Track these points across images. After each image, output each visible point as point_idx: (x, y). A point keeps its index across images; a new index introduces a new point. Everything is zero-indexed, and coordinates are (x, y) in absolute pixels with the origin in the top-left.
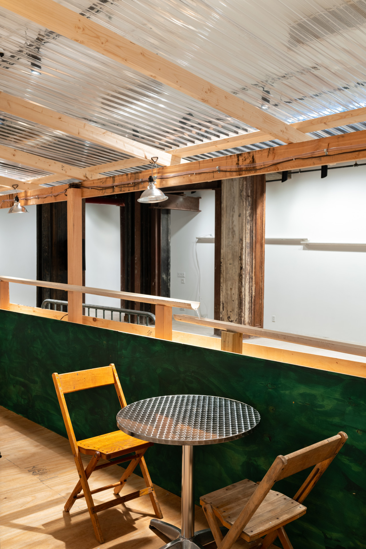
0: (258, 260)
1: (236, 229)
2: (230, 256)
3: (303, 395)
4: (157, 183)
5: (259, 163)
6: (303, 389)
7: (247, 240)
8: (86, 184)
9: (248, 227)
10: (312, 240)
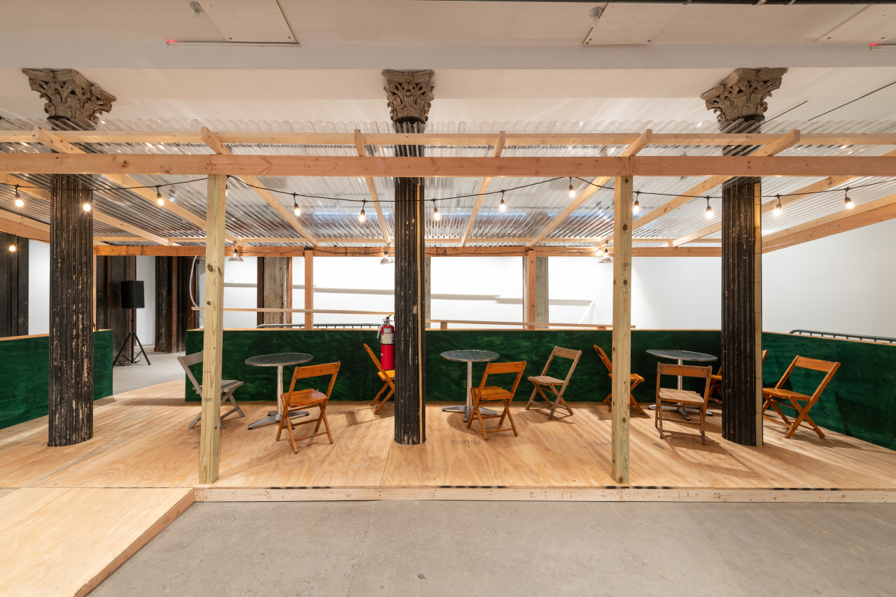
0: (290, 299)
1: (278, 277)
2: (272, 296)
7: (285, 285)
9: (286, 276)
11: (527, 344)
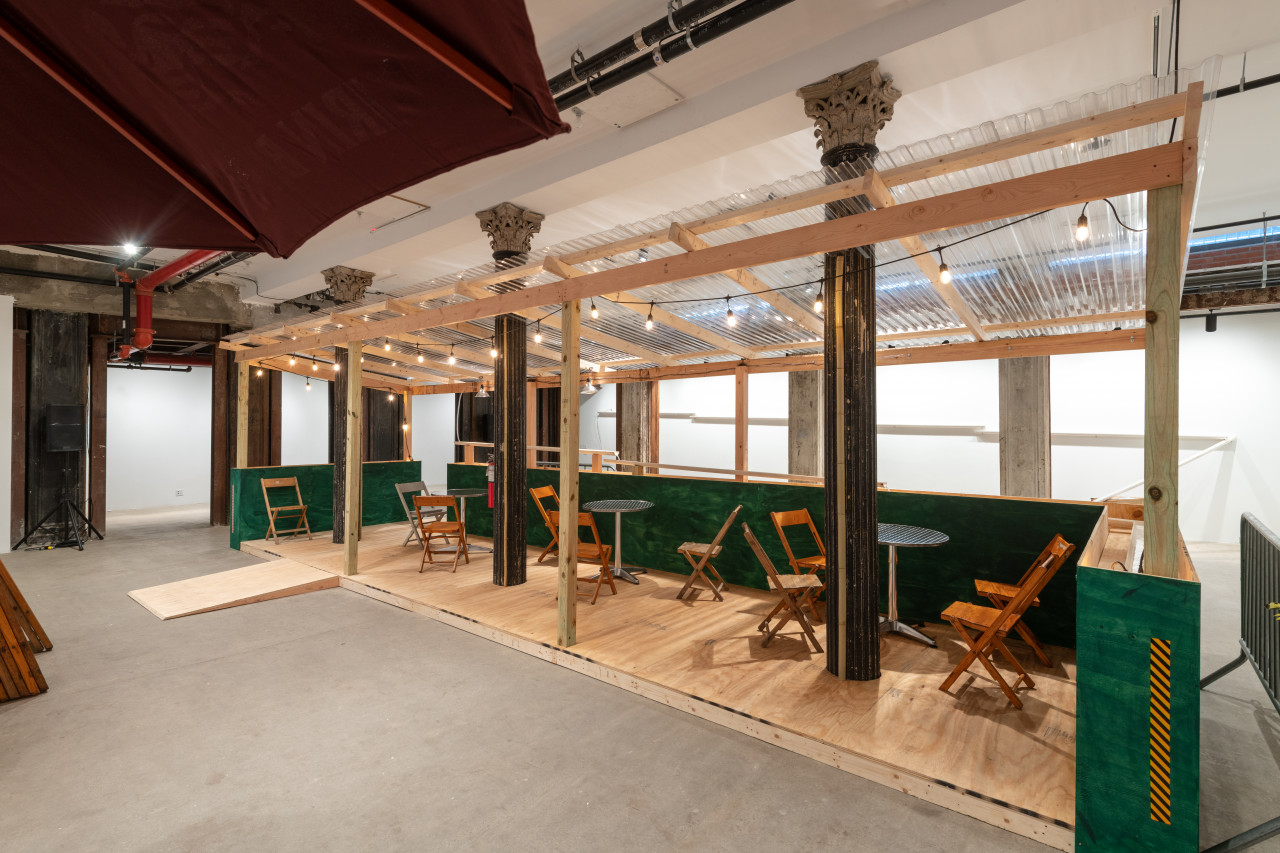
0: (654, 432)
1: (635, 405)
2: (630, 428)
3: (673, 492)
4: (591, 383)
5: (651, 375)
6: (673, 489)
7: (644, 414)
8: (539, 379)
9: (645, 403)
10: (699, 415)
11: (717, 499)
